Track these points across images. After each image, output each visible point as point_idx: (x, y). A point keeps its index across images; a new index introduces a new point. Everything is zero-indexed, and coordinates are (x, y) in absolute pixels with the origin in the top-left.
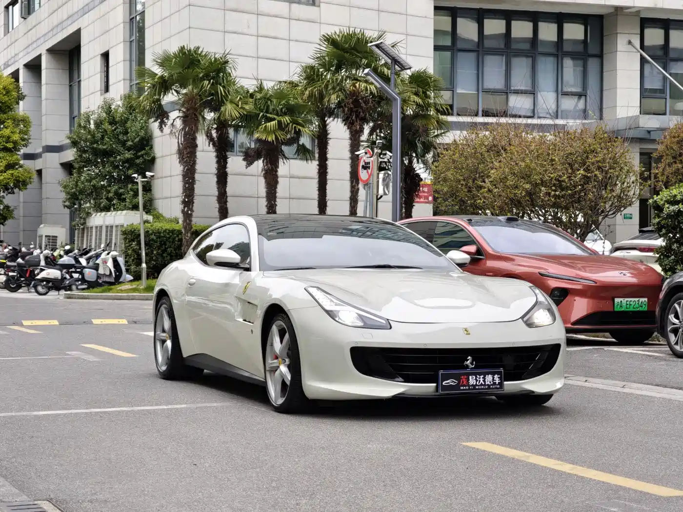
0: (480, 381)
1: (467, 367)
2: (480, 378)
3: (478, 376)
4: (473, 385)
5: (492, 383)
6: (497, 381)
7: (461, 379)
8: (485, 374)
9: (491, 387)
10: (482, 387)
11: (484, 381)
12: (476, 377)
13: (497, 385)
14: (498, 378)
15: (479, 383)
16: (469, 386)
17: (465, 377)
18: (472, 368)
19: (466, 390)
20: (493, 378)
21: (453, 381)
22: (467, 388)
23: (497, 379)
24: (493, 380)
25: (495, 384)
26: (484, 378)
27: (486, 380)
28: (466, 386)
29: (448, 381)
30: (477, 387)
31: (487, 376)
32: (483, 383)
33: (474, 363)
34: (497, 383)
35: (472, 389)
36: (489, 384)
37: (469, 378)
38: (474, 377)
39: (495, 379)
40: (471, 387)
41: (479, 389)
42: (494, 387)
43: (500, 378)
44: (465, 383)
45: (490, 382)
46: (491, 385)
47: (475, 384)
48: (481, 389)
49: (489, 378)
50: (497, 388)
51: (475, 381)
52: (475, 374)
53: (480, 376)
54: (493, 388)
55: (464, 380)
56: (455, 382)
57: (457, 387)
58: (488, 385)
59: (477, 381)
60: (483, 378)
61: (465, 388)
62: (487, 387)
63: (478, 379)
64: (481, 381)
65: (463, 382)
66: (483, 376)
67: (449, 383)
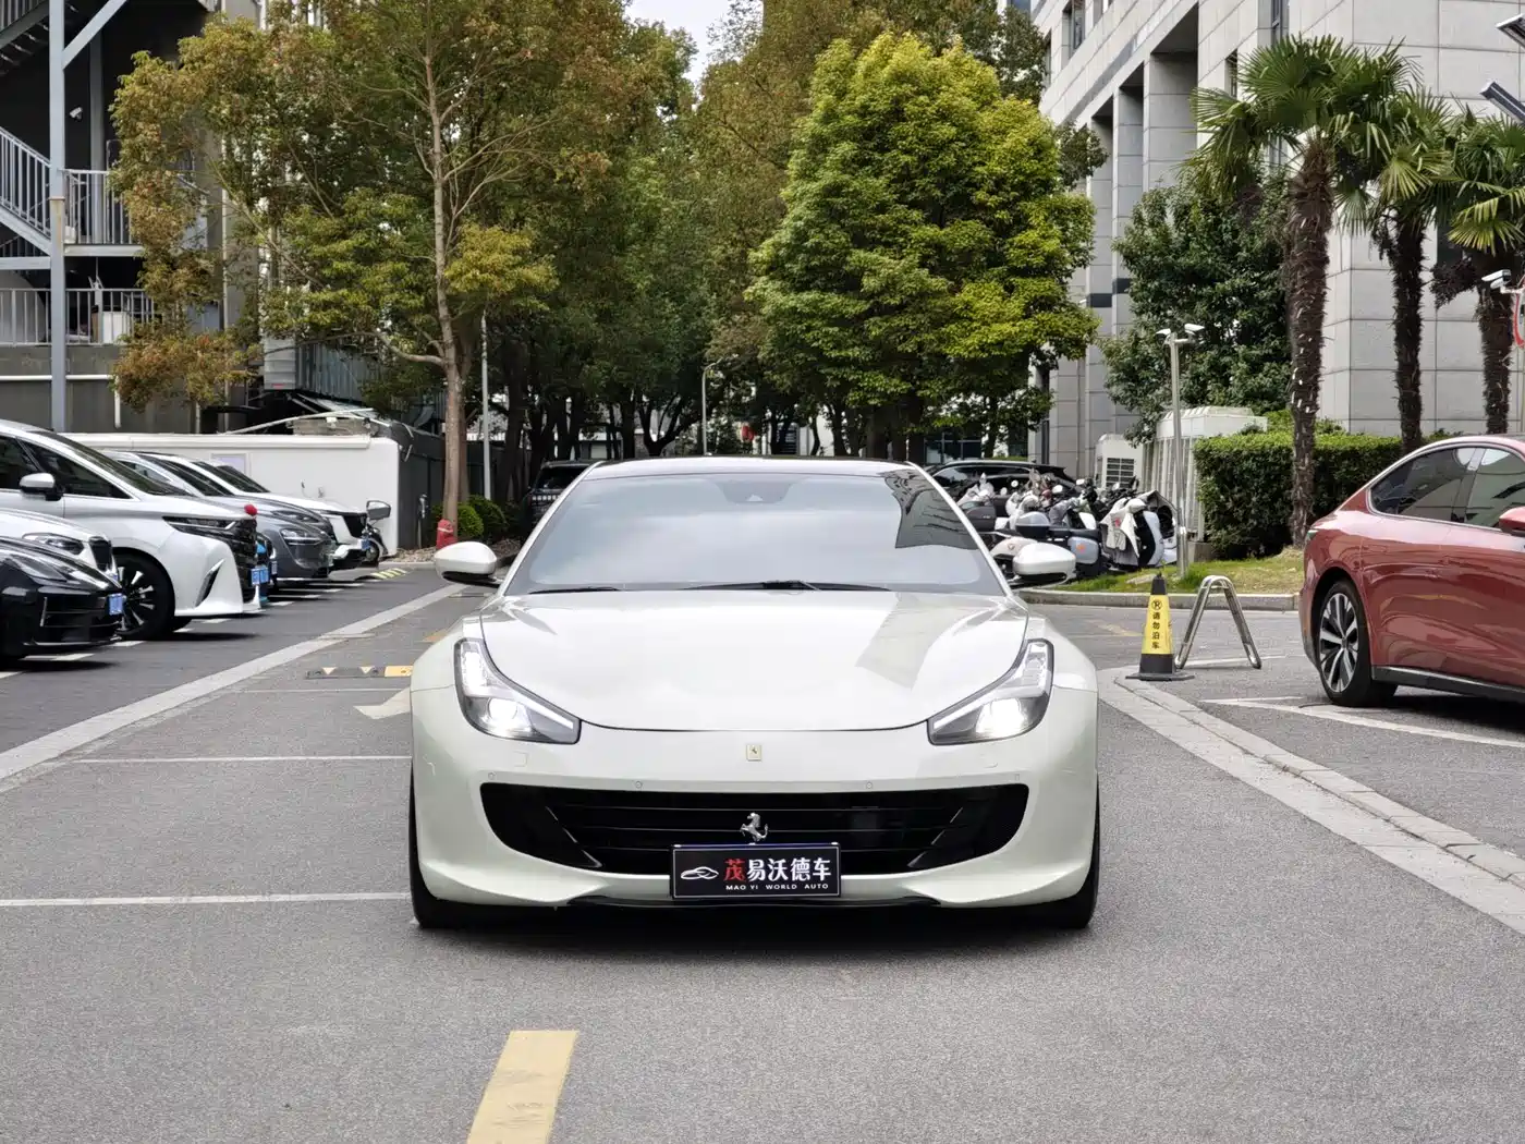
0: (776, 872)
1: (749, 837)
2: (776, 865)
3: (772, 861)
4: (757, 881)
5: (809, 877)
6: (823, 873)
7: (728, 866)
8: (789, 857)
9: (807, 886)
10: (783, 887)
11: (788, 873)
12: (767, 862)
13: (822, 883)
14: (826, 865)
15: (774, 876)
16: (748, 883)
17: (739, 862)
18: (762, 841)
19: (740, 892)
20: (812, 865)
21: (707, 871)
22: (743, 887)
23: (823, 869)
24: (812, 870)
25: (816, 880)
26: (788, 866)
27: (793, 870)
28: (739, 884)
29: (695, 871)
30: (769, 887)
31: (795, 860)
32: (786, 878)
33: (766, 828)
34: (822, 879)
35: (754, 892)
36: (801, 879)
38: (761, 862)
39: (816, 868)
40: (752, 887)
41: (773, 891)
43: (831, 867)
44: (737, 876)
45: (804, 876)
46: (807, 882)
47: (762, 878)
48: (781, 891)
49: (801, 867)
50: (822, 890)
51: (763, 872)
52: (765, 856)
53: (776, 860)
54: (810, 891)
55: (735, 868)
56: (712, 874)
57: (718, 884)
58: (798, 882)
59: (768, 871)
60: (784, 865)
61: (736, 887)
62: (794, 887)
63: (771, 867)
65: (732, 874)
66: (784, 861)
67: (696, 875)
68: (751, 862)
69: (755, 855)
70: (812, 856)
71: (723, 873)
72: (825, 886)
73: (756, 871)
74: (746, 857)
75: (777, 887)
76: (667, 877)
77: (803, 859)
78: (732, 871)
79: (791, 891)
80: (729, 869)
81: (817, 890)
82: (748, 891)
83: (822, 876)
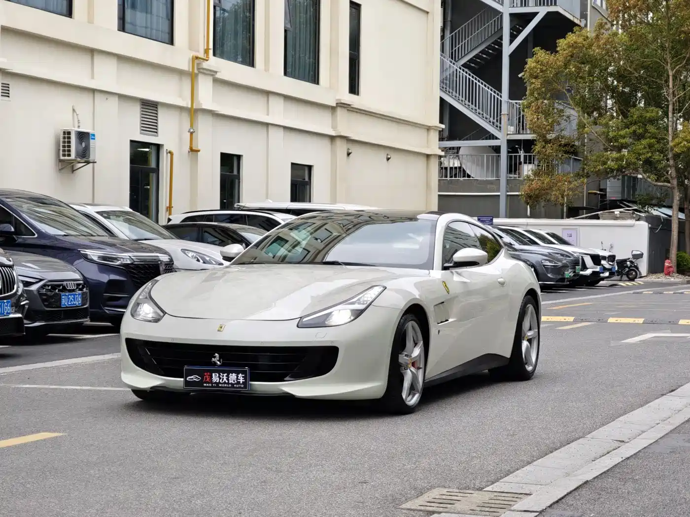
0: (223, 379)
1: (215, 364)
2: (223, 376)
3: (221, 374)
4: (216, 383)
5: (236, 382)
6: (241, 380)
7: (205, 375)
8: (229, 373)
9: (235, 386)
10: (226, 385)
11: (228, 379)
12: (220, 375)
13: (241, 384)
14: (243, 377)
15: (222, 381)
16: (212, 383)
17: (209, 374)
18: (220, 366)
20: (237, 377)
21: (197, 377)
23: (241, 378)
24: (237, 379)
25: (238, 383)
27: (230, 378)
28: (209, 383)
29: (192, 377)
30: (220, 385)
31: (231, 374)
32: (227, 382)
33: (221, 360)
34: (241, 382)
35: (215, 387)
36: (233, 383)
37: (212, 375)
38: (217, 375)
39: (239, 378)
42: (238, 386)
43: (245, 378)
44: (208, 380)
45: (234, 381)
46: (235, 384)
49: (233, 377)
50: (241, 388)
51: (218, 379)
52: (219, 372)
56: (199, 379)
58: (231, 384)
59: (220, 378)
60: (226, 376)
61: (208, 385)
62: (230, 385)
63: (221, 377)
64: (225, 379)
65: (206, 379)
66: (226, 374)
67: (192, 379)
68: (213, 374)
69: (215, 371)
70: (237, 373)
71: (203, 378)
72: (242, 386)
73: (215, 378)
74: (211, 372)
75: (223, 385)
76: (182, 379)
77: (234, 374)
78: (206, 378)
79: (229, 387)
80: (205, 377)
81: (239, 387)
82: (212, 387)
83: (241, 381)
